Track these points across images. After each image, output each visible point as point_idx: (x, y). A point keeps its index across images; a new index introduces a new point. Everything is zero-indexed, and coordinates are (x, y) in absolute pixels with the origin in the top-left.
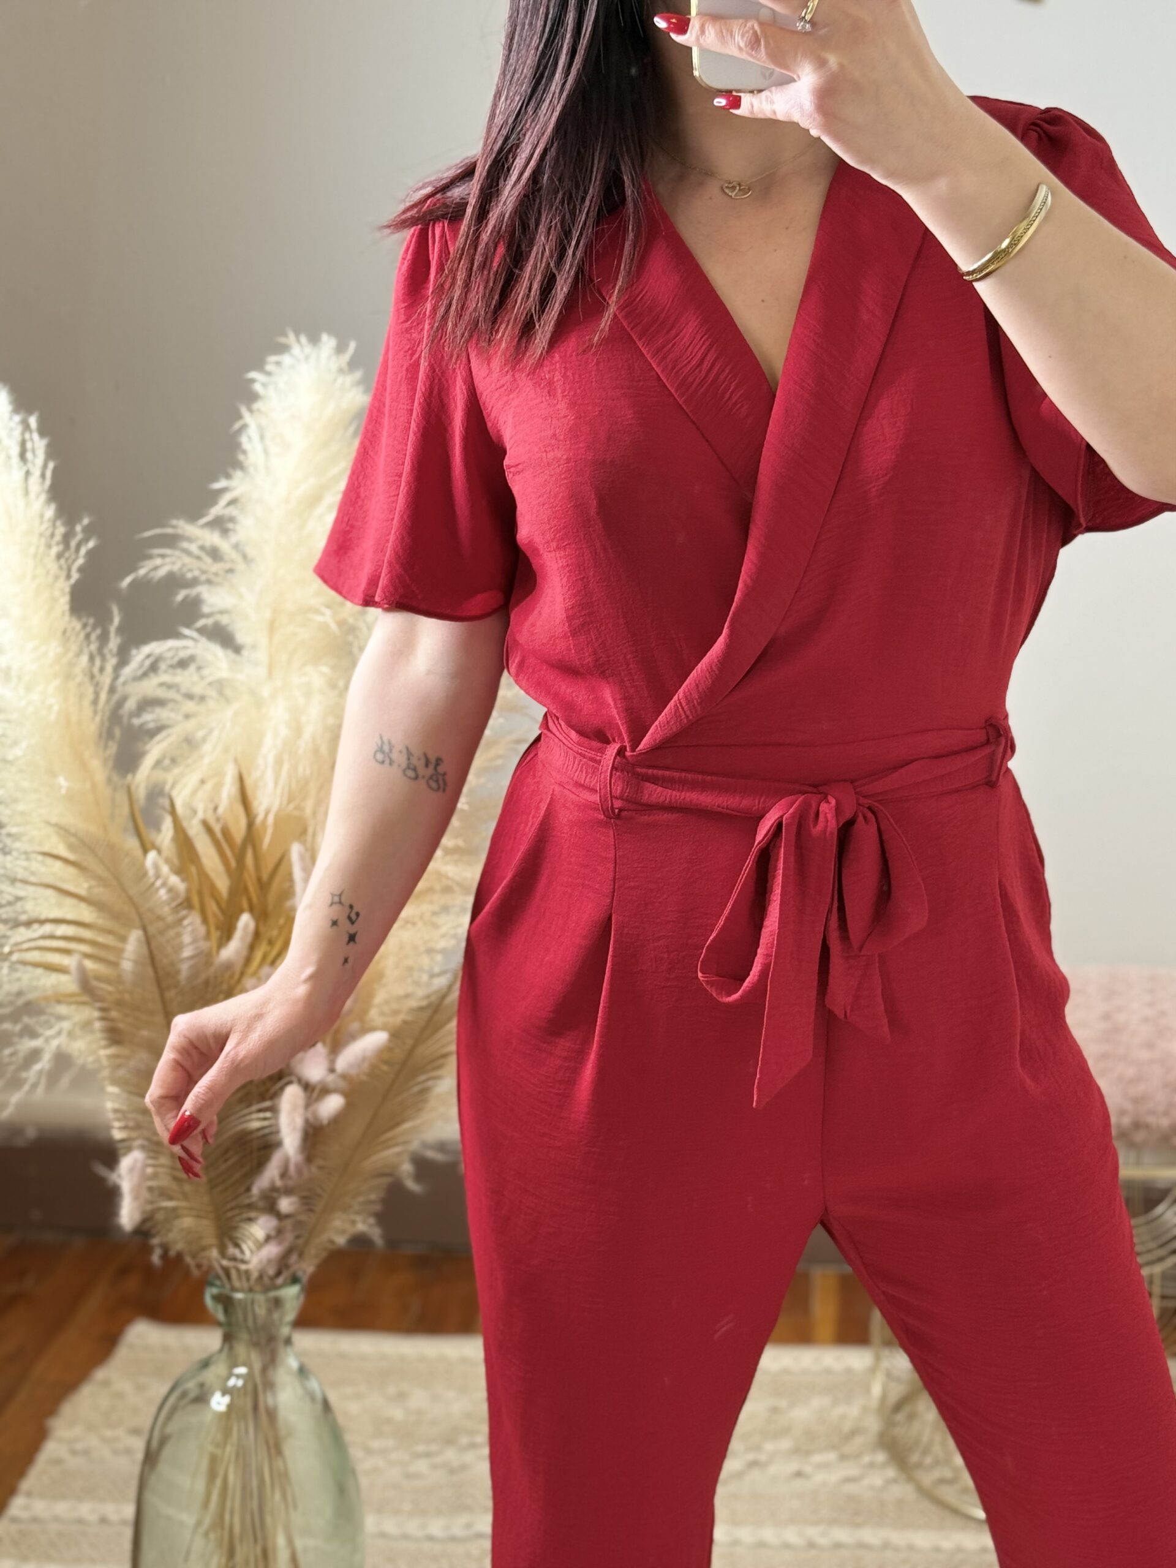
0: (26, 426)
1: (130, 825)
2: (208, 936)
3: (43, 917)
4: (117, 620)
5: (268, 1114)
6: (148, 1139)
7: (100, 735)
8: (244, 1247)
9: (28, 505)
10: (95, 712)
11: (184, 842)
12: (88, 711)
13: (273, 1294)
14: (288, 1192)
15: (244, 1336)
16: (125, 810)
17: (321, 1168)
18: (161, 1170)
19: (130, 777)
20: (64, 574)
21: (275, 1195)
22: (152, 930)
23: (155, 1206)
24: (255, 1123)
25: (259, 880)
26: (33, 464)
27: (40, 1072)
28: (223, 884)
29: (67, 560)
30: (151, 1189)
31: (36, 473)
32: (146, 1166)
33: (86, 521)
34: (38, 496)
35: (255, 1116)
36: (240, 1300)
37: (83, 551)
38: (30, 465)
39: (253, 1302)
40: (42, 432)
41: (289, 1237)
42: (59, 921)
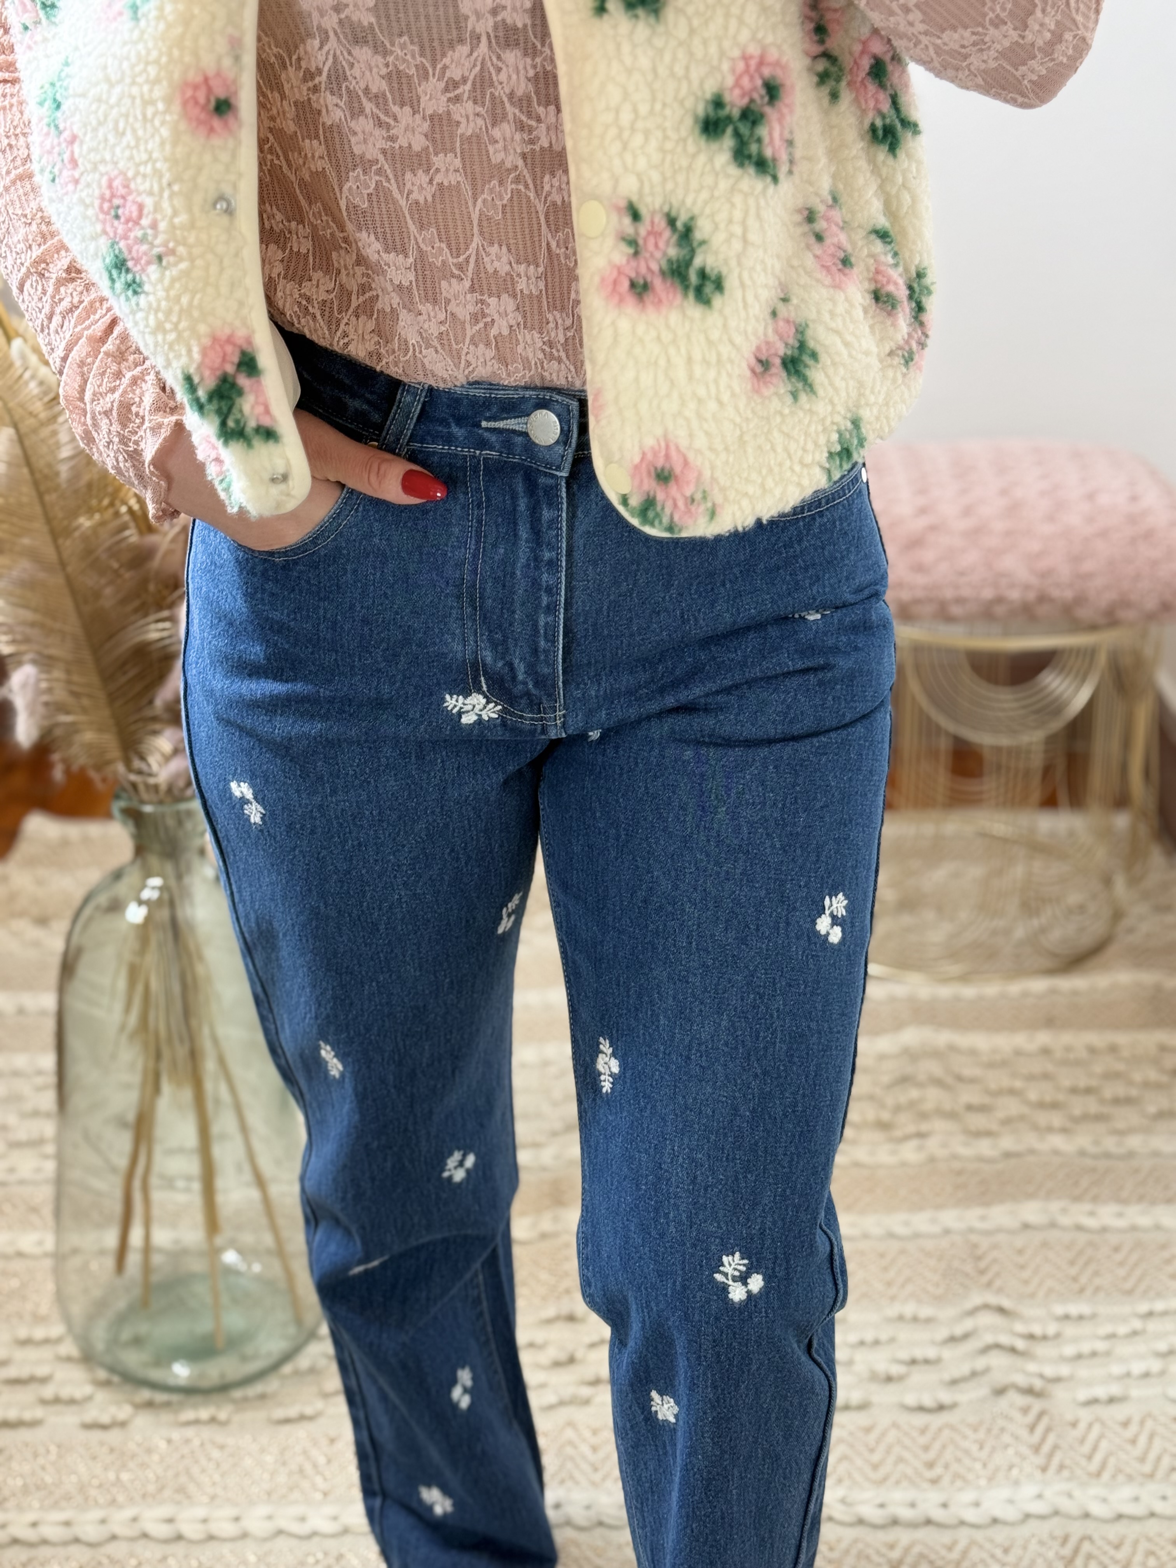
5: (165, 625)
6: (39, 653)
8: (151, 760)
15: (156, 846)
18: (55, 683)
22: (23, 429)
23: (52, 721)
24: (153, 634)
30: (46, 704)
32: (38, 681)
35: (152, 627)
36: (149, 815)
39: (163, 815)
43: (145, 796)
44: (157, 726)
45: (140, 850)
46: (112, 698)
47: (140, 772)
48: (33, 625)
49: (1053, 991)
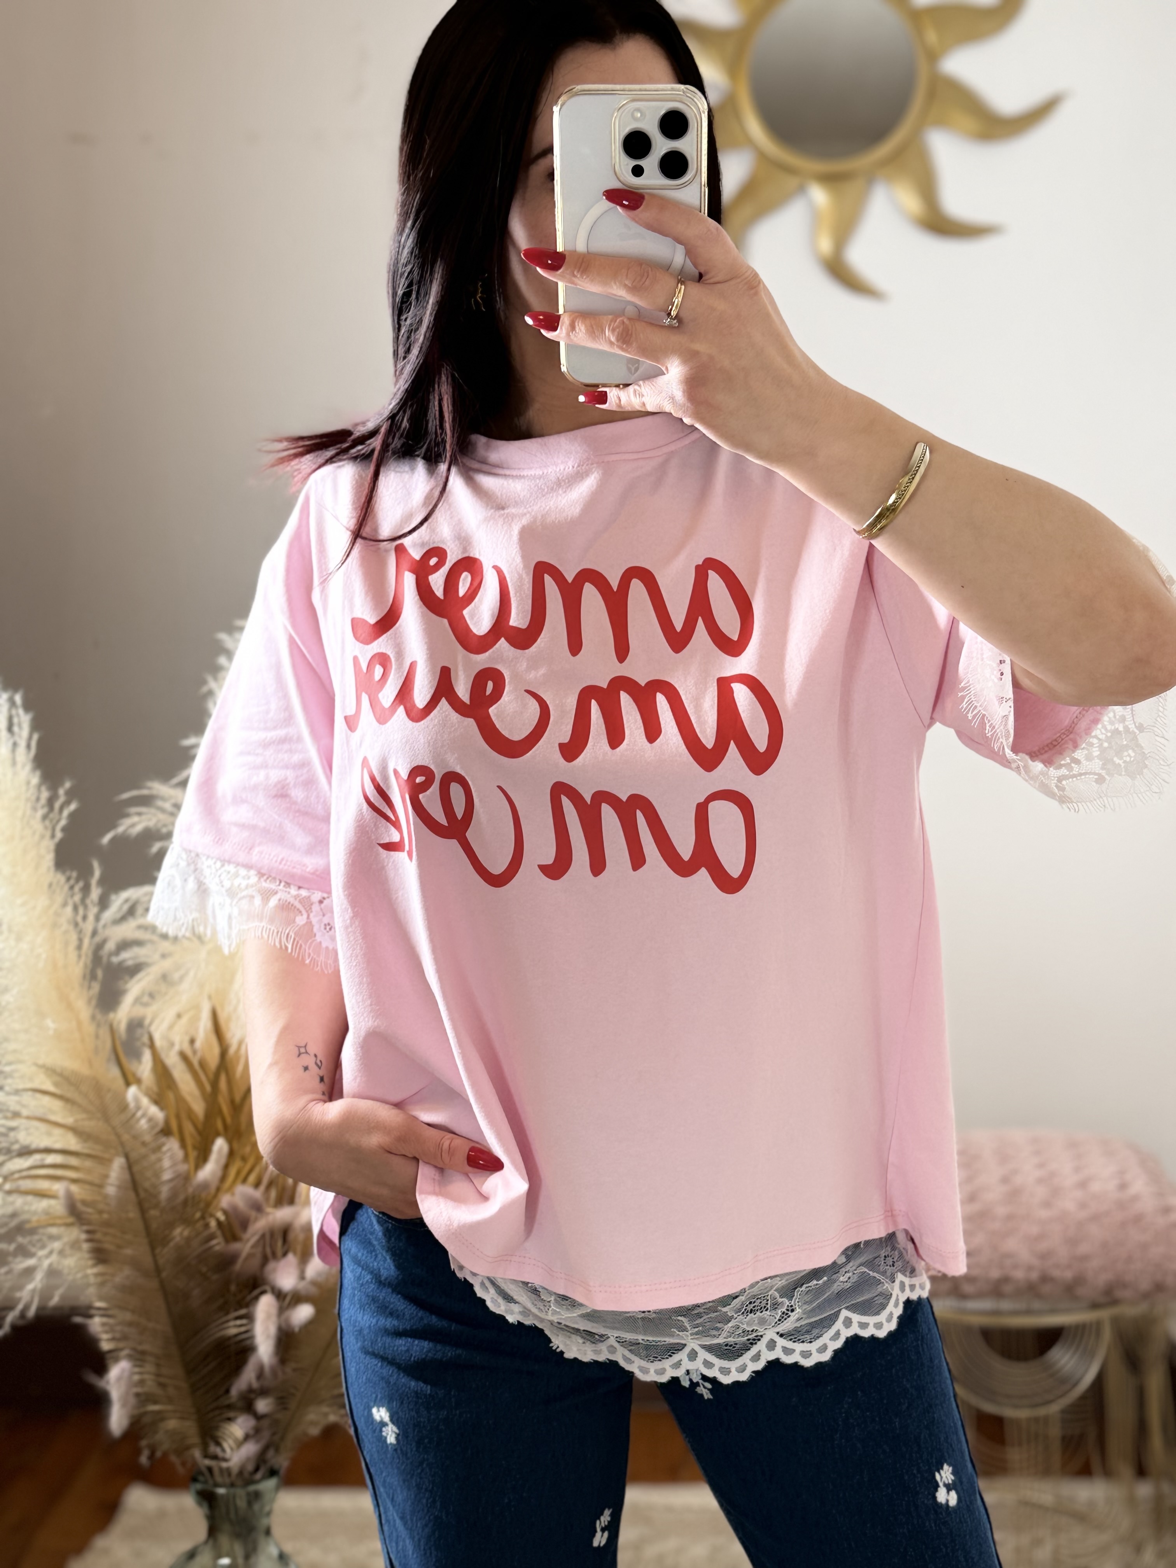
0: (12, 703)
1: (113, 1057)
2: (186, 1157)
3: (34, 1146)
4: (97, 873)
5: (244, 1321)
6: (134, 1349)
7: (84, 977)
8: (225, 1445)
9: (15, 774)
10: (79, 956)
11: (162, 1072)
12: (73, 955)
13: (252, 1488)
14: (263, 1392)
15: (226, 1527)
16: (109, 1044)
17: (295, 1370)
18: (146, 1377)
19: (111, 1015)
20: (48, 834)
21: (252, 1396)
22: (134, 1155)
23: (142, 1410)
24: (232, 1329)
25: (232, 1102)
26: (20, 736)
27: (34, 1291)
28: (198, 1107)
29: (51, 821)
30: (137, 1395)
31: (23, 744)
32: (133, 1374)
33: (68, 785)
34: (24, 766)
35: (232, 1323)
36: (222, 1496)
37: (66, 813)
38: (17, 738)
39: (234, 1497)
40: (27, 707)
41: (266, 1435)
42: (48, 1151)
43: (219, 1479)
44: (231, 1414)
45: (212, 1531)
46: (194, 1389)
47: (215, 1457)
48: (130, 1324)
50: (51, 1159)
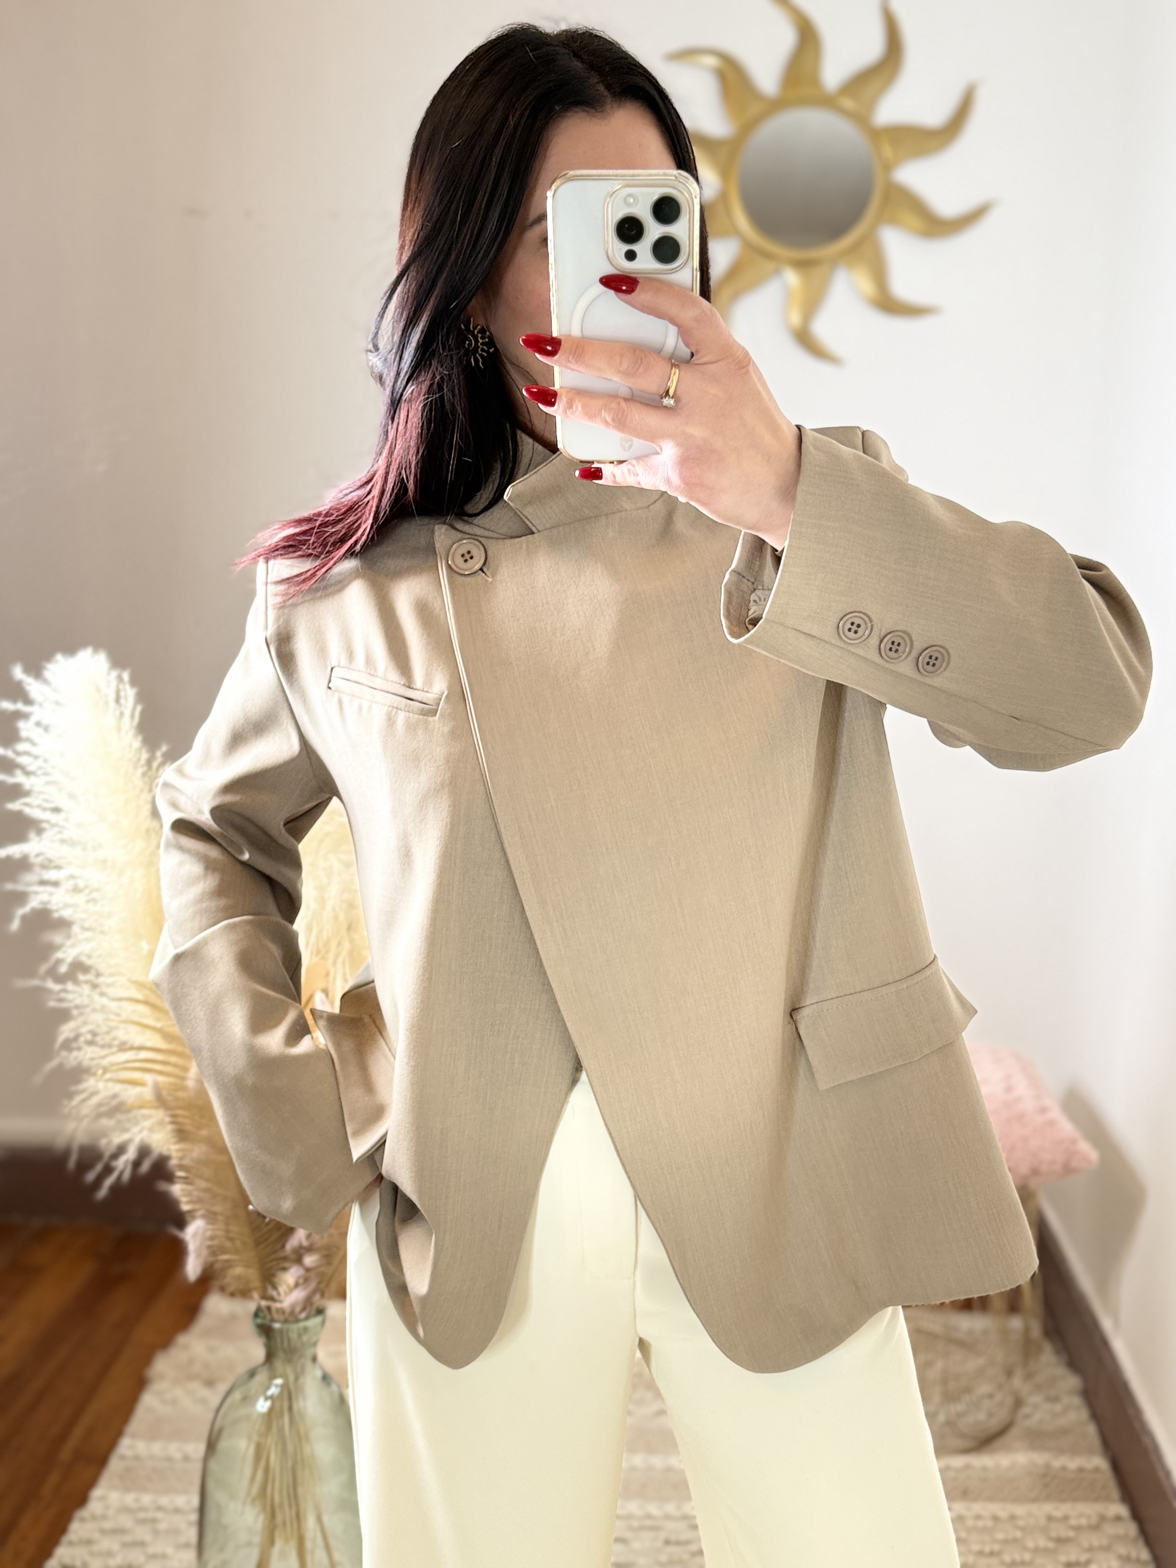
0: (121, 680)
6: (208, 1210)
8: (281, 1290)
9: (120, 738)
13: (301, 1324)
14: (311, 1249)
15: (281, 1355)
18: (217, 1232)
21: (302, 1252)
23: (213, 1259)
26: (126, 707)
27: (126, 1162)
30: (210, 1247)
31: (128, 713)
32: (207, 1230)
34: (128, 732)
36: (278, 1329)
38: (123, 709)
39: (288, 1331)
40: (133, 683)
42: (141, 1048)
43: (275, 1316)
44: (286, 1265)
45: (270, 1357)
46: (257, 1243)
47: (272, 1299)
48: (206, 1190)
49: (968, 1467)
50: (143, 1055)
